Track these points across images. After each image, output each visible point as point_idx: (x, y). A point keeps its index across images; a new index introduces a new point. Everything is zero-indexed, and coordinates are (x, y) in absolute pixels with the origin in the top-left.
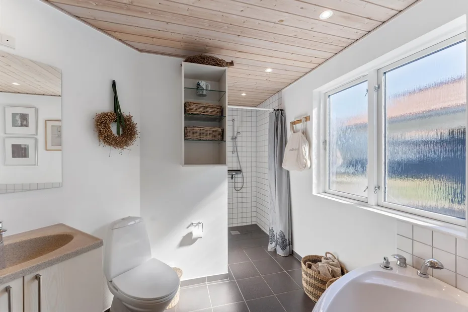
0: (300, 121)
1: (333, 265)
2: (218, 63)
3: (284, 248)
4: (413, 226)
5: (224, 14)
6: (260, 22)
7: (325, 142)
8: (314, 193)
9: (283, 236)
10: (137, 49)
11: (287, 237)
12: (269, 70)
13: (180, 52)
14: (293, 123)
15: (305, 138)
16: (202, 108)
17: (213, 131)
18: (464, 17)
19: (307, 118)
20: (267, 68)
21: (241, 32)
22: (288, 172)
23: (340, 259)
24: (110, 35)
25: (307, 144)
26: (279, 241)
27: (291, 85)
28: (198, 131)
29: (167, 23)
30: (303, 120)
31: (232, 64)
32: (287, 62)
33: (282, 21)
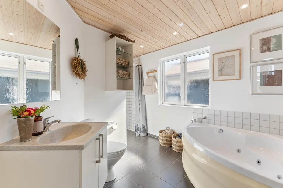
0: (151, 72)
1: (170, 131)
2: (129, 40)
3: (144, 133)
4: (197, 109)
5: (143, 22)
6: (153, 29)
7: (163, 82)
8: (159, 104)
9: (143, 127)
10: (84, 21)
11: (146, 127)
12: (142, 47)
13: (107, 29)
14: (148, 73)
15: (155, 80)
16: (122, 61)
17: (126, 73)
18: (209, 47)
19: (156, 71)
20: (141, 45)
21: (143, 30)
22: (145, 95)
23: (172, 129)
24: (75, 11)
25: (156, 83)
26: (142, 129)
27: (146, 54)
28: (120, 73)
29: (115, 17)
30: (154, 71)
31: (134, 41)
32: (151, 45)
33: (161, 31)
